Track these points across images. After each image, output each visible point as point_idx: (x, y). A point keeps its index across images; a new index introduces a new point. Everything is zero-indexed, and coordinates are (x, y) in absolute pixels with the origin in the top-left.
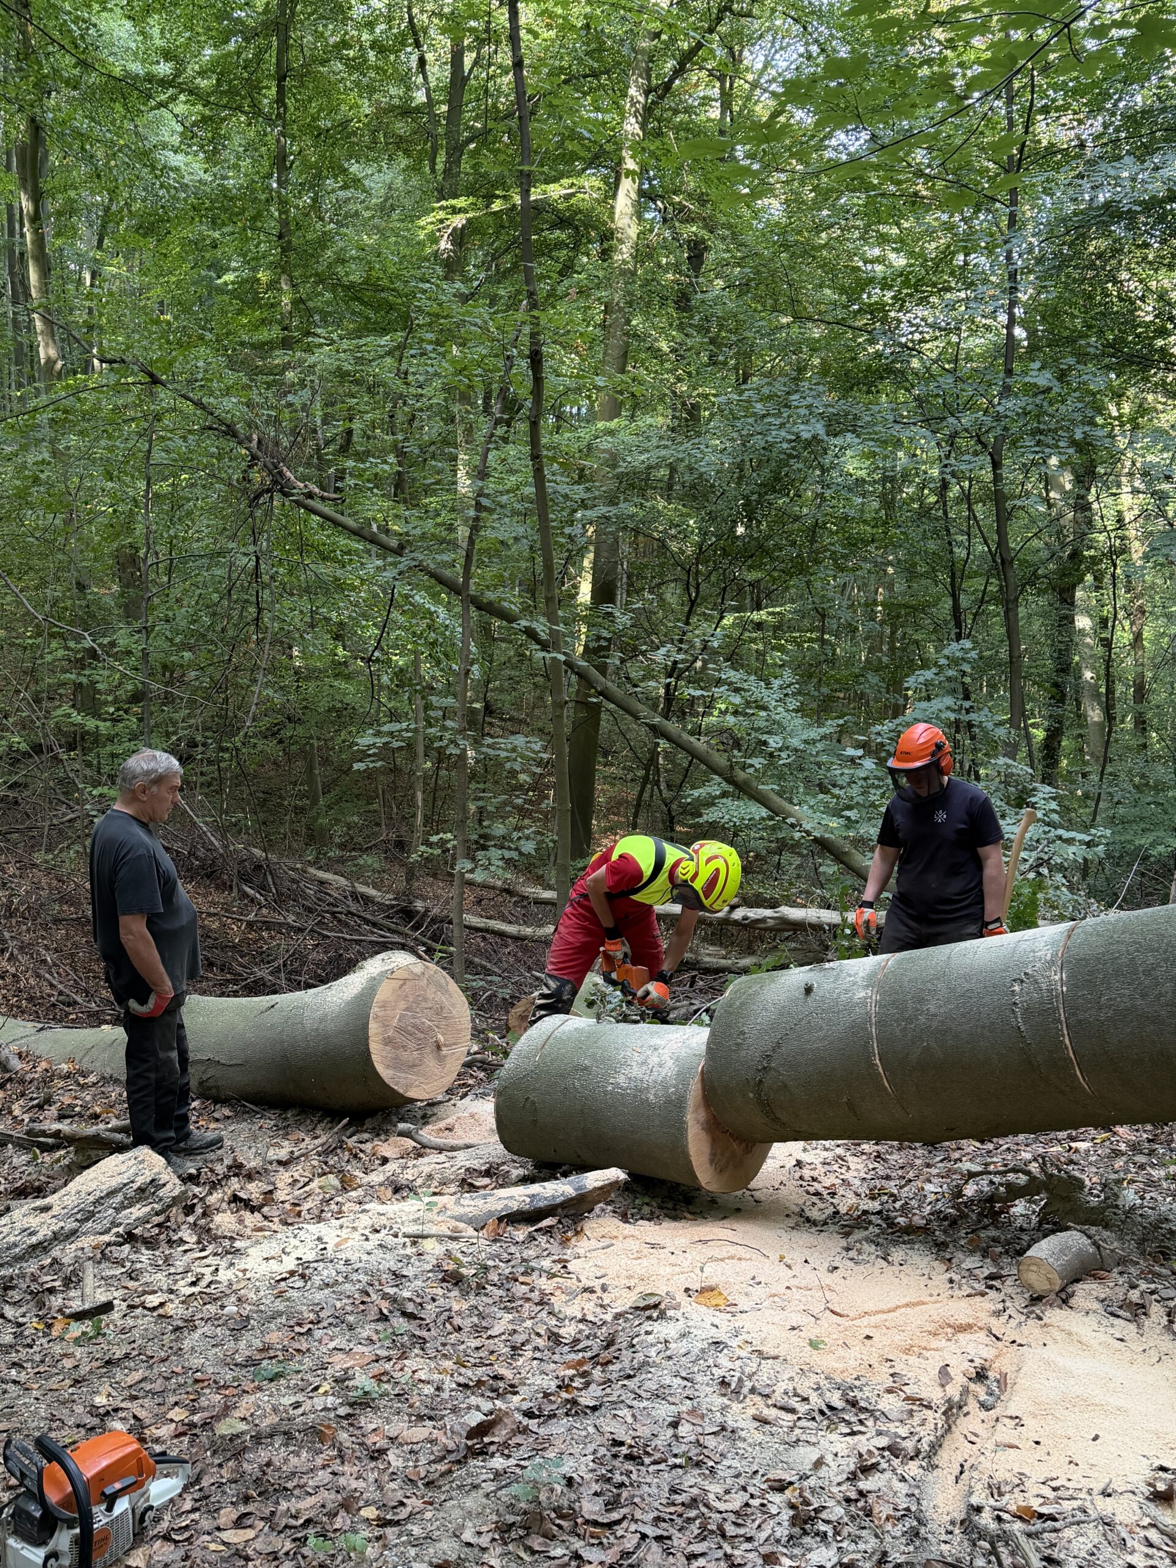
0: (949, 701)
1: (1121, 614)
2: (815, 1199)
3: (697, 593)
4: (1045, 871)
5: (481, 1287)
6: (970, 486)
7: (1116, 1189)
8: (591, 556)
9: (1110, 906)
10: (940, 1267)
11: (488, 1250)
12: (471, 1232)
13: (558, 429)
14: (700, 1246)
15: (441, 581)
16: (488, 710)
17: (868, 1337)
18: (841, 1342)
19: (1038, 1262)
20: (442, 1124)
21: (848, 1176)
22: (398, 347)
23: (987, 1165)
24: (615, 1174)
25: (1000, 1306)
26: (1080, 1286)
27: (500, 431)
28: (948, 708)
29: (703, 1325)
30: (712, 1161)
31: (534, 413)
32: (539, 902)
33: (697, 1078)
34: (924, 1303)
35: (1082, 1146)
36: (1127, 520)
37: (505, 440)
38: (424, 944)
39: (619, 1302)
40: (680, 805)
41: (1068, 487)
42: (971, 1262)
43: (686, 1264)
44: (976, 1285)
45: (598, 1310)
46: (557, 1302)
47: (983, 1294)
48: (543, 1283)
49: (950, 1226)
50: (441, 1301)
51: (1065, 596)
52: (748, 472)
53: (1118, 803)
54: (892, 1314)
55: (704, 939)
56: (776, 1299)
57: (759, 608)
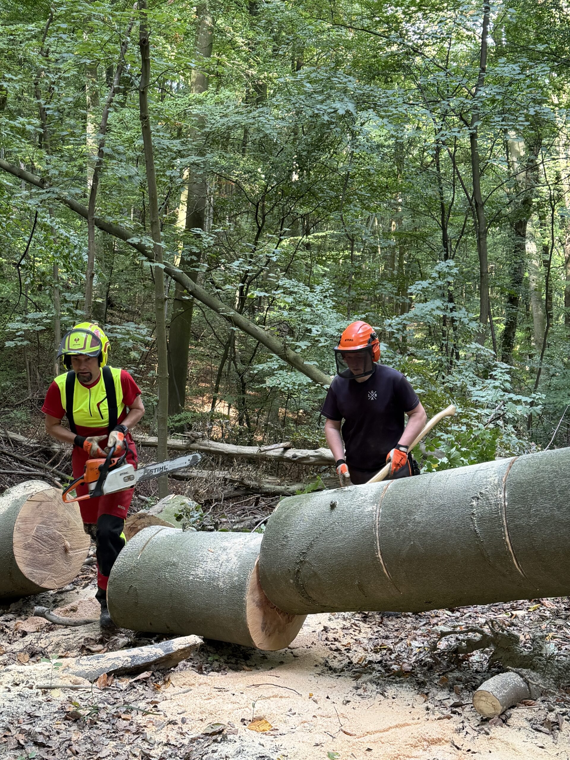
0: (438, 303)
1: (557, 244)
2: (336, 654)
3: (264, 221)
4: (500, 423)
5: (93, 723)
6: (455, 151)
7: (541, 642)
8: (186, 192)
9: (544, 447)
10: (420, 699)
11: (100, 696)
12: (87, 683)
13: (162, 98)
14: (253, 689)
15: (73, 207)
16: (110, 303)
17: (369, 750)
18: (350, 754)
19: (486, 694)
20: (68, 607)
21: (359, 637)
22: (42, 32)
23: (455, 627)
24: (194, 639)
25: (461, 726)
26: (514, 710)
27: (118, 97)
28: (438, 308)
29: (253, 744)
30: (263, 629)
31: (143, 86)
32: (145, 445)
33: (254, 570)
34: (408, 725)
35: (520, 613)
36: (563, 178)
37: (122, 105)
38: (59, 476)
39: (194, 730)
40: (250, 375)
41: (522, 153)
42: (442, 695)
43: (243, 702)
44: (445, 712)
45: (179, 736)
46: (149, 732)
47: (449, 718)
48: (140, 719)
49: (428, 670)
50: (64, 734)
51: (519, 230)
52: (300, 135)
53: (553, 375)
54: (386, 733)
55: (265, 472)
56: (306, 724)
57: (307, 233)
